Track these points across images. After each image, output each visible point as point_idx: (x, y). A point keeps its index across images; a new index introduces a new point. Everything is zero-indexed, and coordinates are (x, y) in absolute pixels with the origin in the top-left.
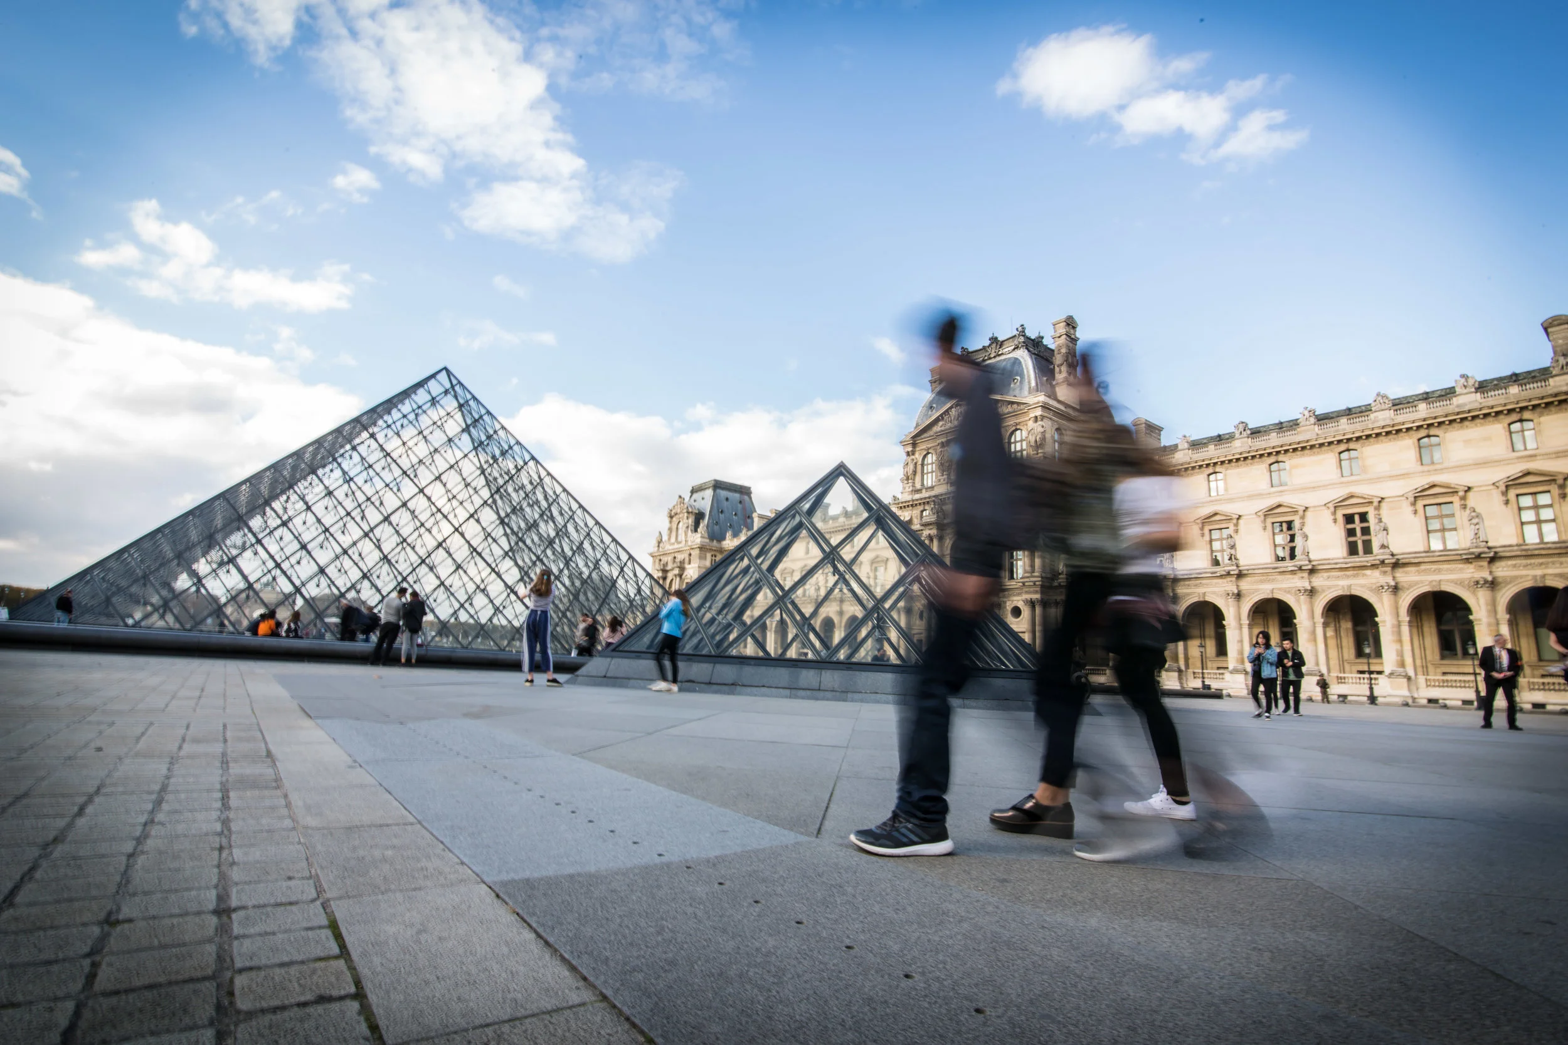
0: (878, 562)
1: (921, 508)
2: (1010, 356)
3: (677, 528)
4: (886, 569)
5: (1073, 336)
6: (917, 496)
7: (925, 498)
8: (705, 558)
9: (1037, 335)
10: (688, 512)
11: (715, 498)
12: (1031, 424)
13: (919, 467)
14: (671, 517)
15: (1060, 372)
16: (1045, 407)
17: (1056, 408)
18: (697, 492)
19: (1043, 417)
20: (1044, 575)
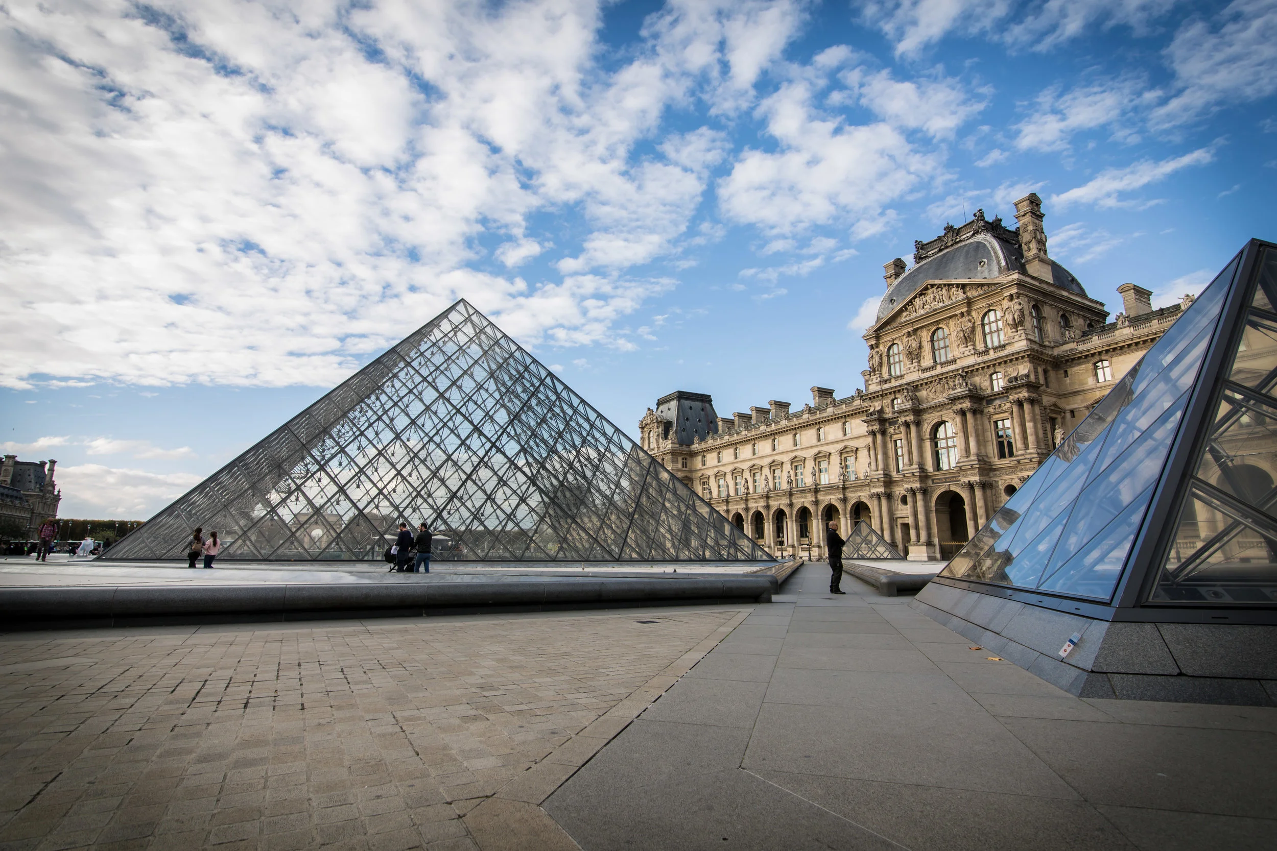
0: (847, 452)
1: (892, 397)
2: (971, 241)
3: (649, 437)
4: (856, 458)
5: (1038, 213)
6: (886, 386)
7: (896, 387)
8: (677, 462)
9: (994, 218)
10: (658, 422)
11: (680, 408)
12: (1006, 303)
13: (885, 359)
14: (642, 428)
15: (1029, 250)
16: (1020, 284)
17: (1031, 284)
18: (662, 404)
19: (1018, 295)
20: (1039, 451)
